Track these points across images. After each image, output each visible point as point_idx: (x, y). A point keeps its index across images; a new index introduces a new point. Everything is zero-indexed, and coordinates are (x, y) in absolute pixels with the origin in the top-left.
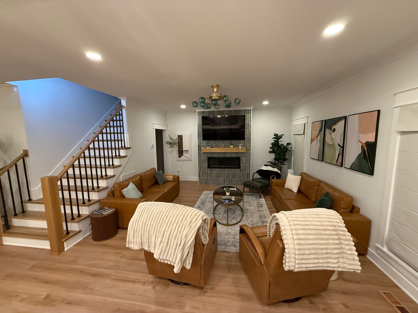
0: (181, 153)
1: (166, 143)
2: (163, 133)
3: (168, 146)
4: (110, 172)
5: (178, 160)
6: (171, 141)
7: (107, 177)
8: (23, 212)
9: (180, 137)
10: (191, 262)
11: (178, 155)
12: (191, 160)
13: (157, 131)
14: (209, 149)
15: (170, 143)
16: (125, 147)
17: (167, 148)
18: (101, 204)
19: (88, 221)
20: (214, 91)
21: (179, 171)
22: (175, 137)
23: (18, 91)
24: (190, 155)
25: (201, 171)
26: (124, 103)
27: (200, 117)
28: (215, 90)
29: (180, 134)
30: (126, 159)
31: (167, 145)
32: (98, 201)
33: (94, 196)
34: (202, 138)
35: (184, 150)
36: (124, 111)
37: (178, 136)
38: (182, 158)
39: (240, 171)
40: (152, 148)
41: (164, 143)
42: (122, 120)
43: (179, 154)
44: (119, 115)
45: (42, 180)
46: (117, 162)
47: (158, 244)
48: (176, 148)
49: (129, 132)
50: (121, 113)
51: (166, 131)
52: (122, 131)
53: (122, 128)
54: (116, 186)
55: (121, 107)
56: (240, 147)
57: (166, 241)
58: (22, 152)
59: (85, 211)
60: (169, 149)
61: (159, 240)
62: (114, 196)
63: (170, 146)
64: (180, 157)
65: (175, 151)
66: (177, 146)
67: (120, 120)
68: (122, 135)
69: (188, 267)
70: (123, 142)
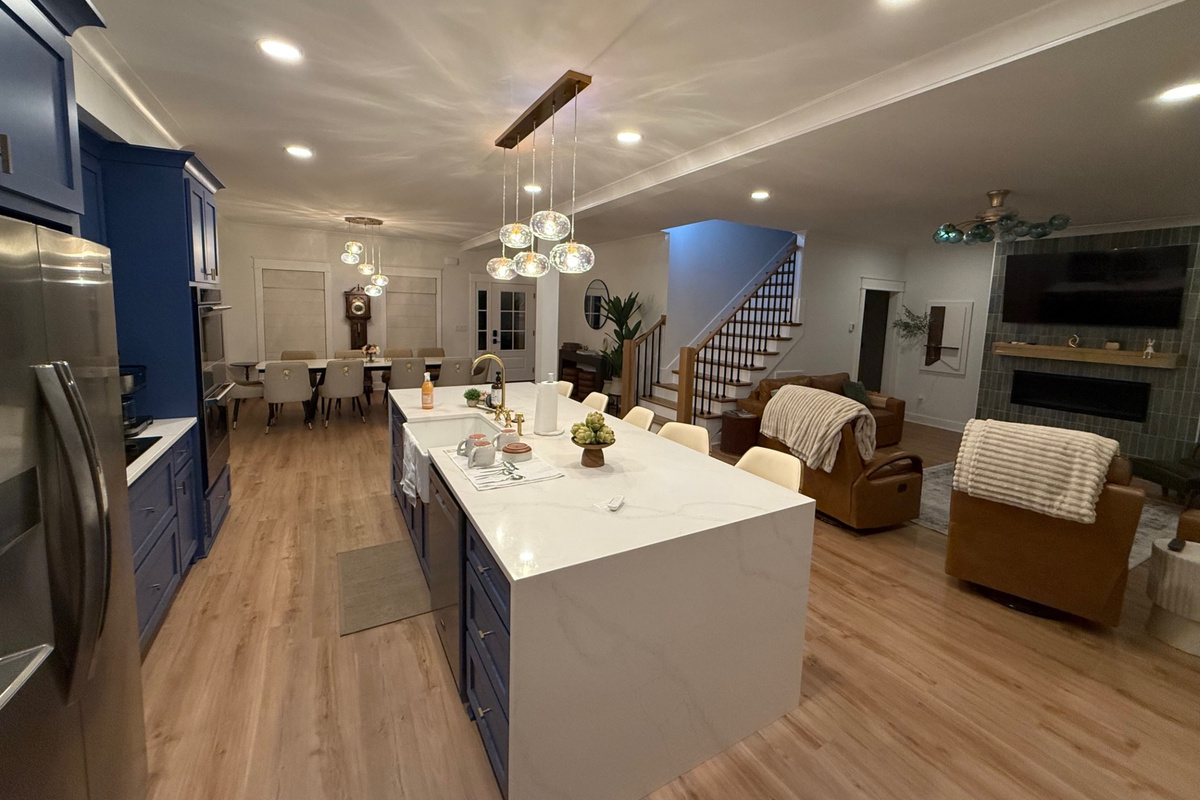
0: (934, 352)
1: (896, 325)
2: (891, 301)
3: (898, 333)
4: (759, 362)
5: (921, 371)
6: (909, 321)
7: (753, 368)
8: (651, 395)
9: (938, 313)
10: (832, 463)
11: (925, 357)
12: (963, 376)
13: (871, 295)
14: (1020, 348)
15: (906, 326)
16: (791, 321)
17: (894, 339)
18: (737, 406)
19: (718, 425)
20: (991, 203)
21: (921, 399)
22: (923, 311)
23: (669, 239)
24: (964, 360)
25: (985, 405)
26: (801, 241)
27: (1002, 259)
28: (995, 202)
29: (938, 303)
30: (790, 344)
31: (896, 329)
32: (735, 401)
33: (732, 392)
34: (1000, 315)
35: (943, 345)
36: (799, 256)
37: (932, 308)
38: (937, 366)
39: (1145, 431)
40: (851, 332)
41: (890, 324)
42: (793, 273)
43: (928, 354)
44: (790, 262)
45: (682, 349)
46: (772, 347)
47: (794, 430)
48: (922, 339)
49: (802, 295)
50: (792, 259)
51: (900, 296)
52: (790, 294)
53: (790, 287)
54: (764, 384)
55: (795, 248)
56: (1150, 350)
57: (805, 429)
58: (660, 318)
59: (717, 409)
60: (901, 340)
61: (797, 426)
62: (758, 399)
63: (905, 332)
64: (928, 363)
65: (917, 347)
66: (926, 336)
67: (789, 273)
68: (789, 300)
69: (828, 469)
70: (788, 314)
